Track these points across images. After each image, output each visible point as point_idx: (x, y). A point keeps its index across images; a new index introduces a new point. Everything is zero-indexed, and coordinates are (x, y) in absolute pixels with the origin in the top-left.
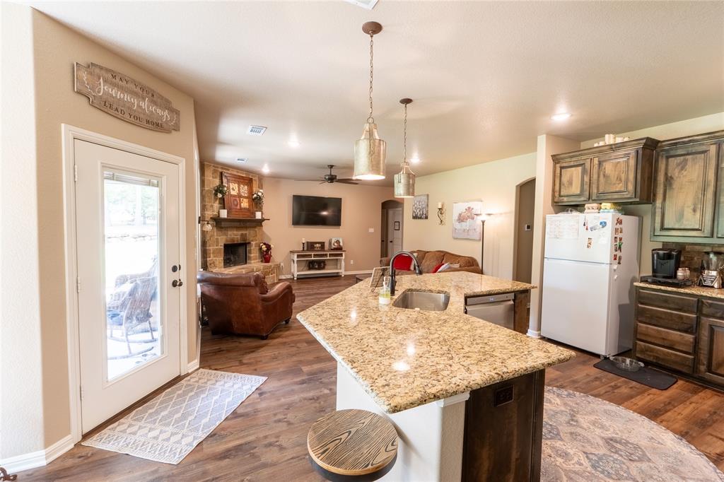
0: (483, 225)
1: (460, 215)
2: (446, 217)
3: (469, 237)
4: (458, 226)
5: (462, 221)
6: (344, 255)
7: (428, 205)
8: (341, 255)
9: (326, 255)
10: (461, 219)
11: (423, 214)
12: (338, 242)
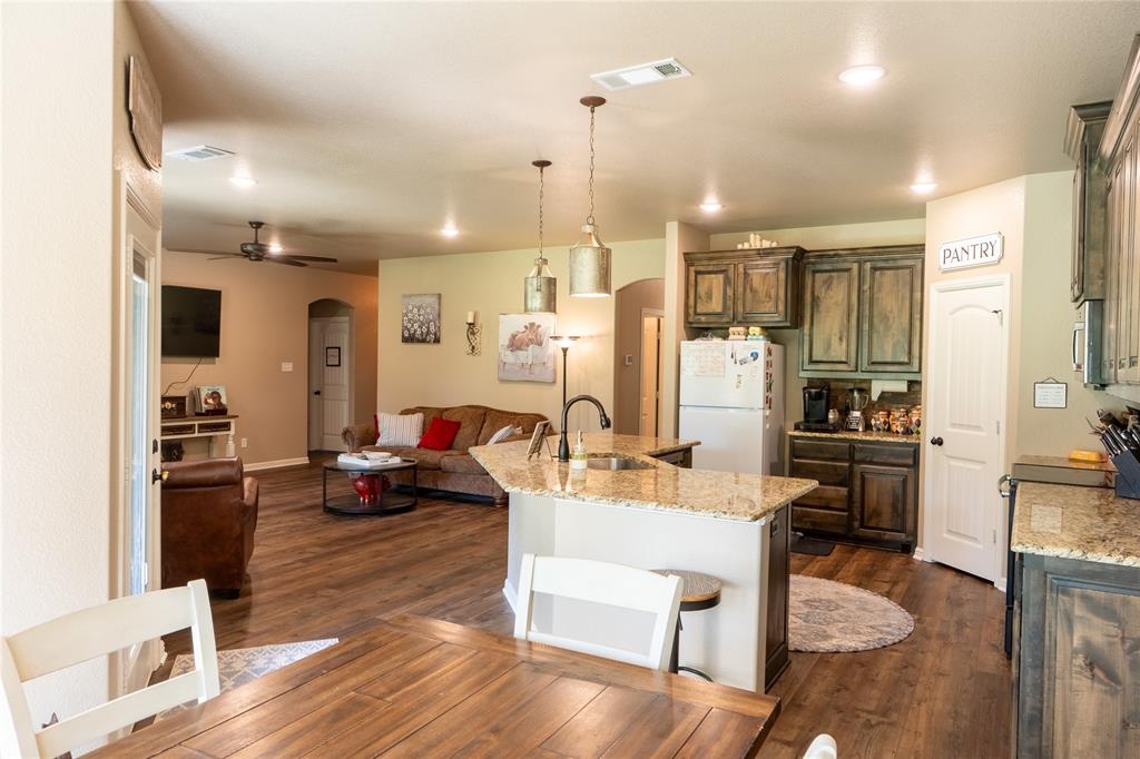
0: (565, 356)
1: (514, 337)
2: (482, 339)
3: (532, 378)
4: (509, 357)
5: (519, 348)
6: (233, 426)
7: (439, 315)
8: (226, 426)
9: (191, 428)
10: (515, 344)
11: (428, 333)
12: (215, 395)
